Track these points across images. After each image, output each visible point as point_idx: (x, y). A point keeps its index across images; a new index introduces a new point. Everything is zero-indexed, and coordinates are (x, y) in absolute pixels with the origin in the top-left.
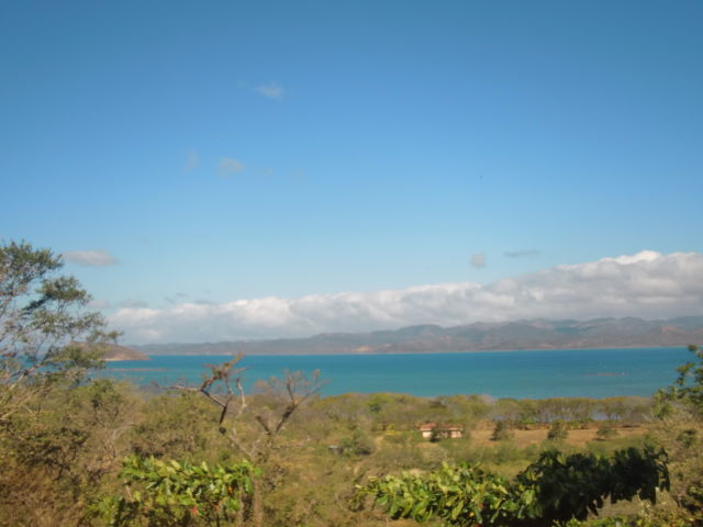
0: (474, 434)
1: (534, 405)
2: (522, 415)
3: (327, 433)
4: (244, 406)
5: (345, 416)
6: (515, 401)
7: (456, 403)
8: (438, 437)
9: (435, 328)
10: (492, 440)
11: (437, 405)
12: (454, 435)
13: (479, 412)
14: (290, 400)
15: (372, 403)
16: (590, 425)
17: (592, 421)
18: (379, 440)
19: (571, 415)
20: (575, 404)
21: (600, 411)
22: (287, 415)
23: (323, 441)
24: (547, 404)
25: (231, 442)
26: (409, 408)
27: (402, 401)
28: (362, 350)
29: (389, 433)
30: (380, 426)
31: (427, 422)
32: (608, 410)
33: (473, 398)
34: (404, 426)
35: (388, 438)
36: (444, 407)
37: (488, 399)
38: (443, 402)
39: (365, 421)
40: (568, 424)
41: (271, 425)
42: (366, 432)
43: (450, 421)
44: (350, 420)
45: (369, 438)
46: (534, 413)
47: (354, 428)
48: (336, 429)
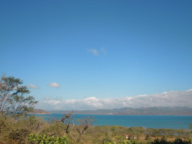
0: (140, 138)
1: (157, 130)
2: (154, 133)
3: (99, 136)
4: (74, 126)
5: (105, 132)
6: (152, 129)
7: (135, 129)
8: (130, 138)
9: (130, 108)
10: (145, 140)
11: (130, 129)
12: (135, 138)
13: (142, 132)
14: (86, 125)
15: (112, 128)
16: (173, 136)
17: (174, 136)
18: (114, 138)
19: (168, 133)
20: (169, 131)
21: (176, 133)
22: (85, 129)
23: (98, 138)
24: (161, 130)
25: (70, 136)
26: (122, 130)
27: (120, 128)
28: (110, 114)
29: (116, 137)
30: (114, 135)
31: (128, 134)
32: (179, 133)
33: (140, 128)
34: (121, 135)
35: (116, 138)
36: (132, 130)
37: (145, 128)
38: (132, 129)
39: (110, 133)
40: (167, 136)
41: (81, 132)
42: (110, 136)
43: (134, 134)
44: (106, 133)
45: (111, 138)
46: (157, 133)
47: (107, 135)
48: (102, 135)
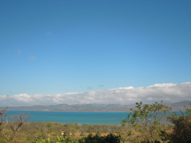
0: (75, 134)
1: (92, 126)
2: (89, 129)
3: (35, 133)
4: (7, 123)
5: (40, 128)
6: (87, 125)
7: (71, 125)
8: (66, 134)
9: (66, 105)
10: (80, 136)
11: (66, 126)
12: (70, 134)
13: (77, 128)
14: (20, 121)
15: (48, 125)
16: (107, 132)
18: (49, 135)
19: (102, 129)
20: (103, 127)
21: (110, 128)
22: (20, 126)
23: (33, 135)
24: (96, 126)
25: (2, 134)
26: (58, 126)
27: (56, 124)
28: (46, 110)
29: (52, 133)
30: (50, 131)
31: (63, 130)
32: (112, 128)
33: (76, 124)
34: (56, 131)
35: (52, 135)
36: (68, 126)
37: (80, 124)
38: (67, 125)
39: (46, 130)
40: (101, 132)
41: (15, 129)
42: (46, 133)
43: (69, 130)
44: (41, 129)
45: (47, 134)
46: (92, 129)
47: (42, 132)
48: (37, 132)
